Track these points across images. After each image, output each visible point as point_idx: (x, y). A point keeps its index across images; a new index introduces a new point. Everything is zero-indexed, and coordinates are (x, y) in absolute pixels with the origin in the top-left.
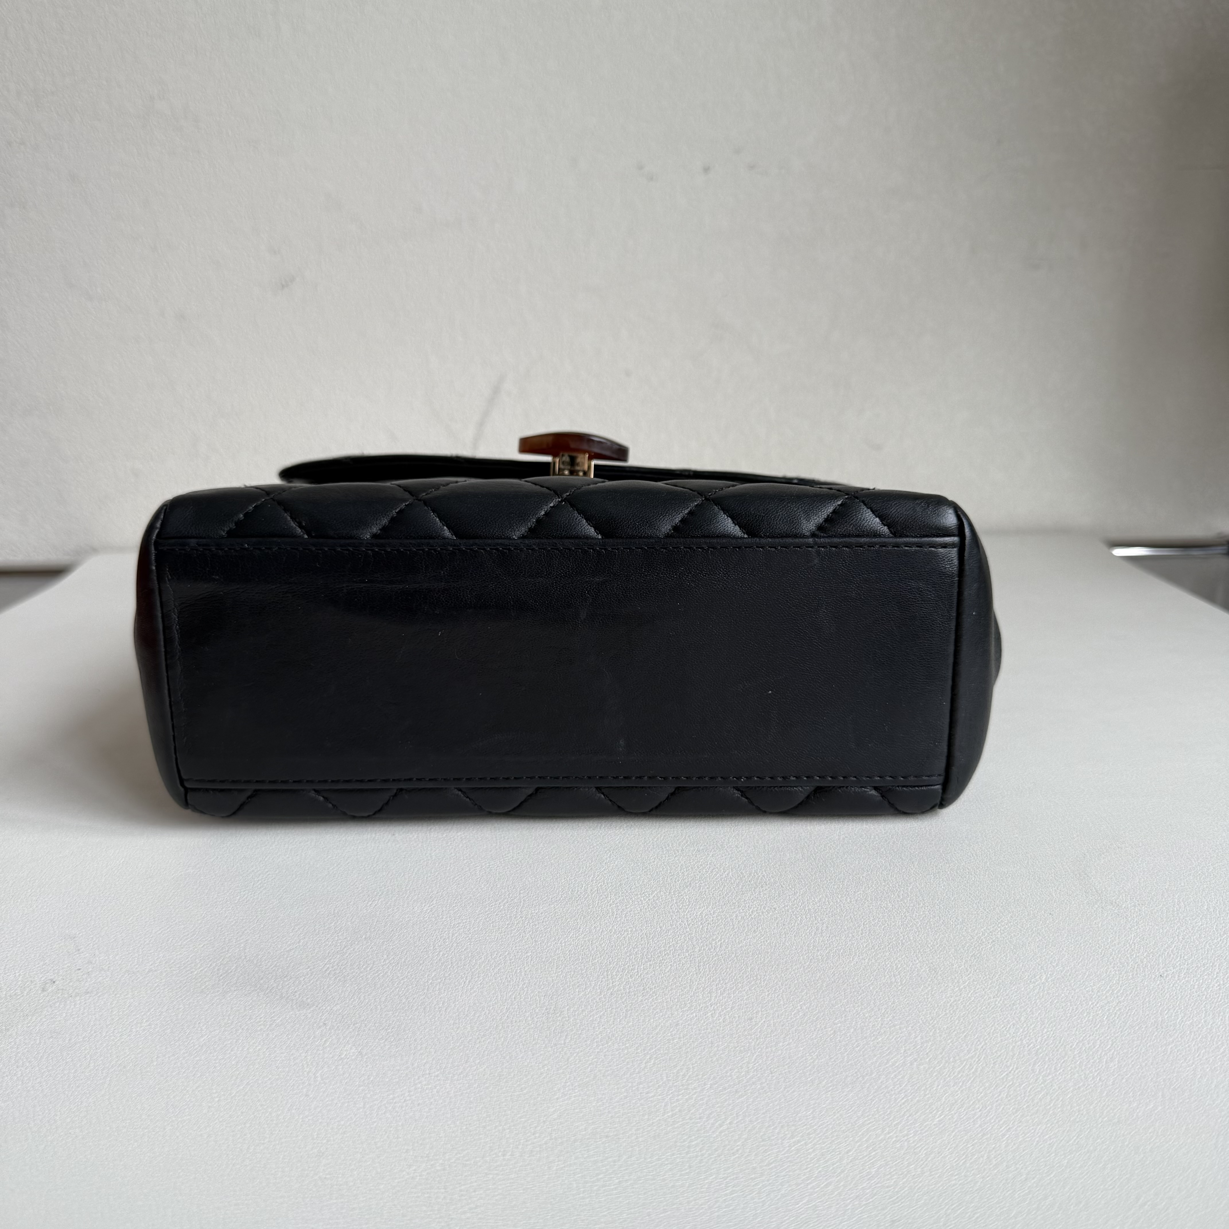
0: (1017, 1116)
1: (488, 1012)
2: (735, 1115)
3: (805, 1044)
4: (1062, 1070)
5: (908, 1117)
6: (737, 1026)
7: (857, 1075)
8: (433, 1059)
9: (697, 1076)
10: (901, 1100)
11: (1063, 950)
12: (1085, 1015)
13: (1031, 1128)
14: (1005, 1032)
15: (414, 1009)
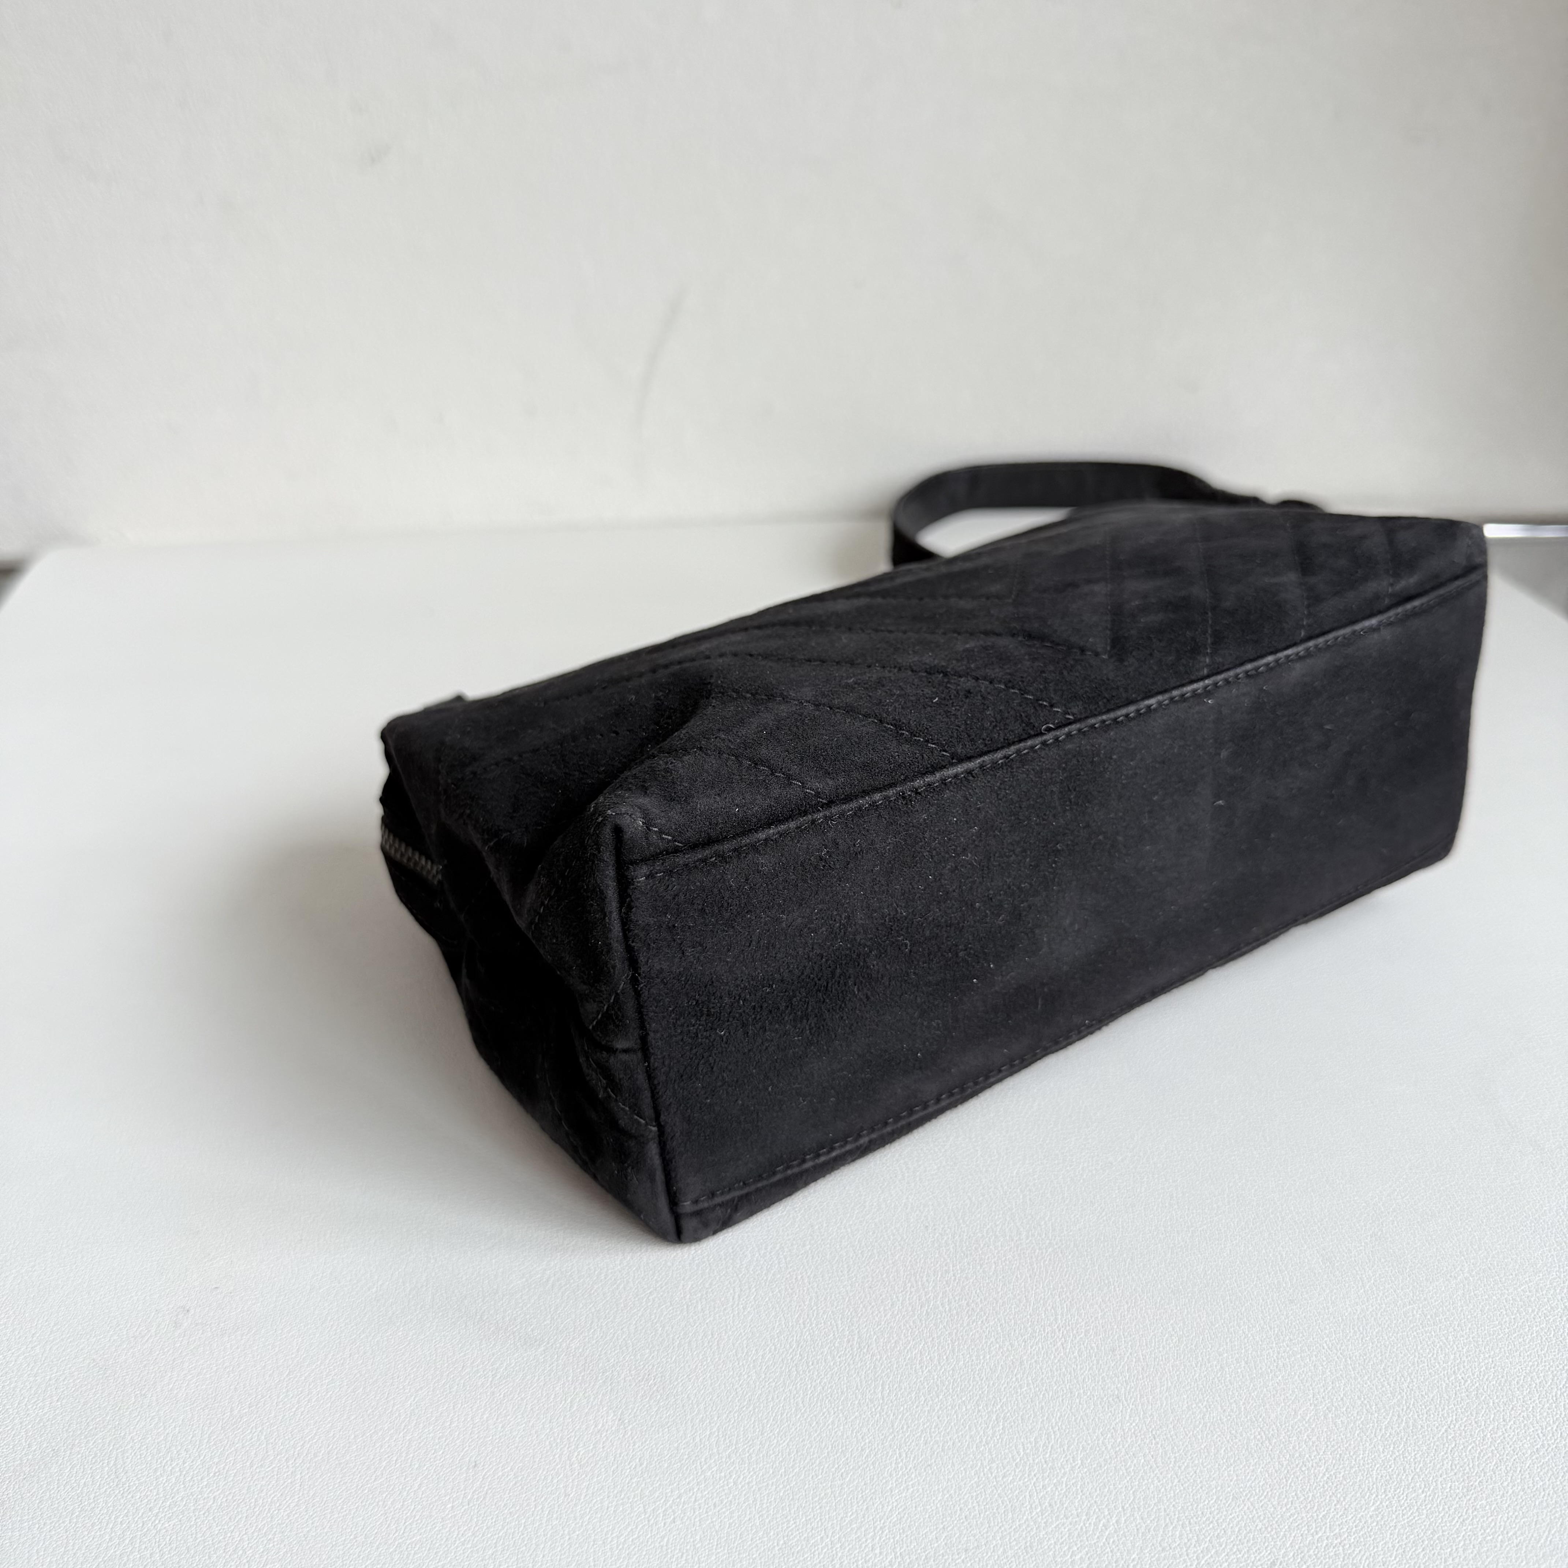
0: (1469, 1500)
1: (773, 1348)
2: (1120, 1509)
3: (1187, 1388)
4: (1512, 1422)
5: (1335, 1505)
6: (1098, 1363)
7: (1262, 1437)
8: (718, 1429)
9: (1061, 1446)
10: (1322, 1477)
11: (1483, 1222)
12: (1526, 1330)
13: (1490, 1519)
14: (1433, 1361)
15: (677, 1343)
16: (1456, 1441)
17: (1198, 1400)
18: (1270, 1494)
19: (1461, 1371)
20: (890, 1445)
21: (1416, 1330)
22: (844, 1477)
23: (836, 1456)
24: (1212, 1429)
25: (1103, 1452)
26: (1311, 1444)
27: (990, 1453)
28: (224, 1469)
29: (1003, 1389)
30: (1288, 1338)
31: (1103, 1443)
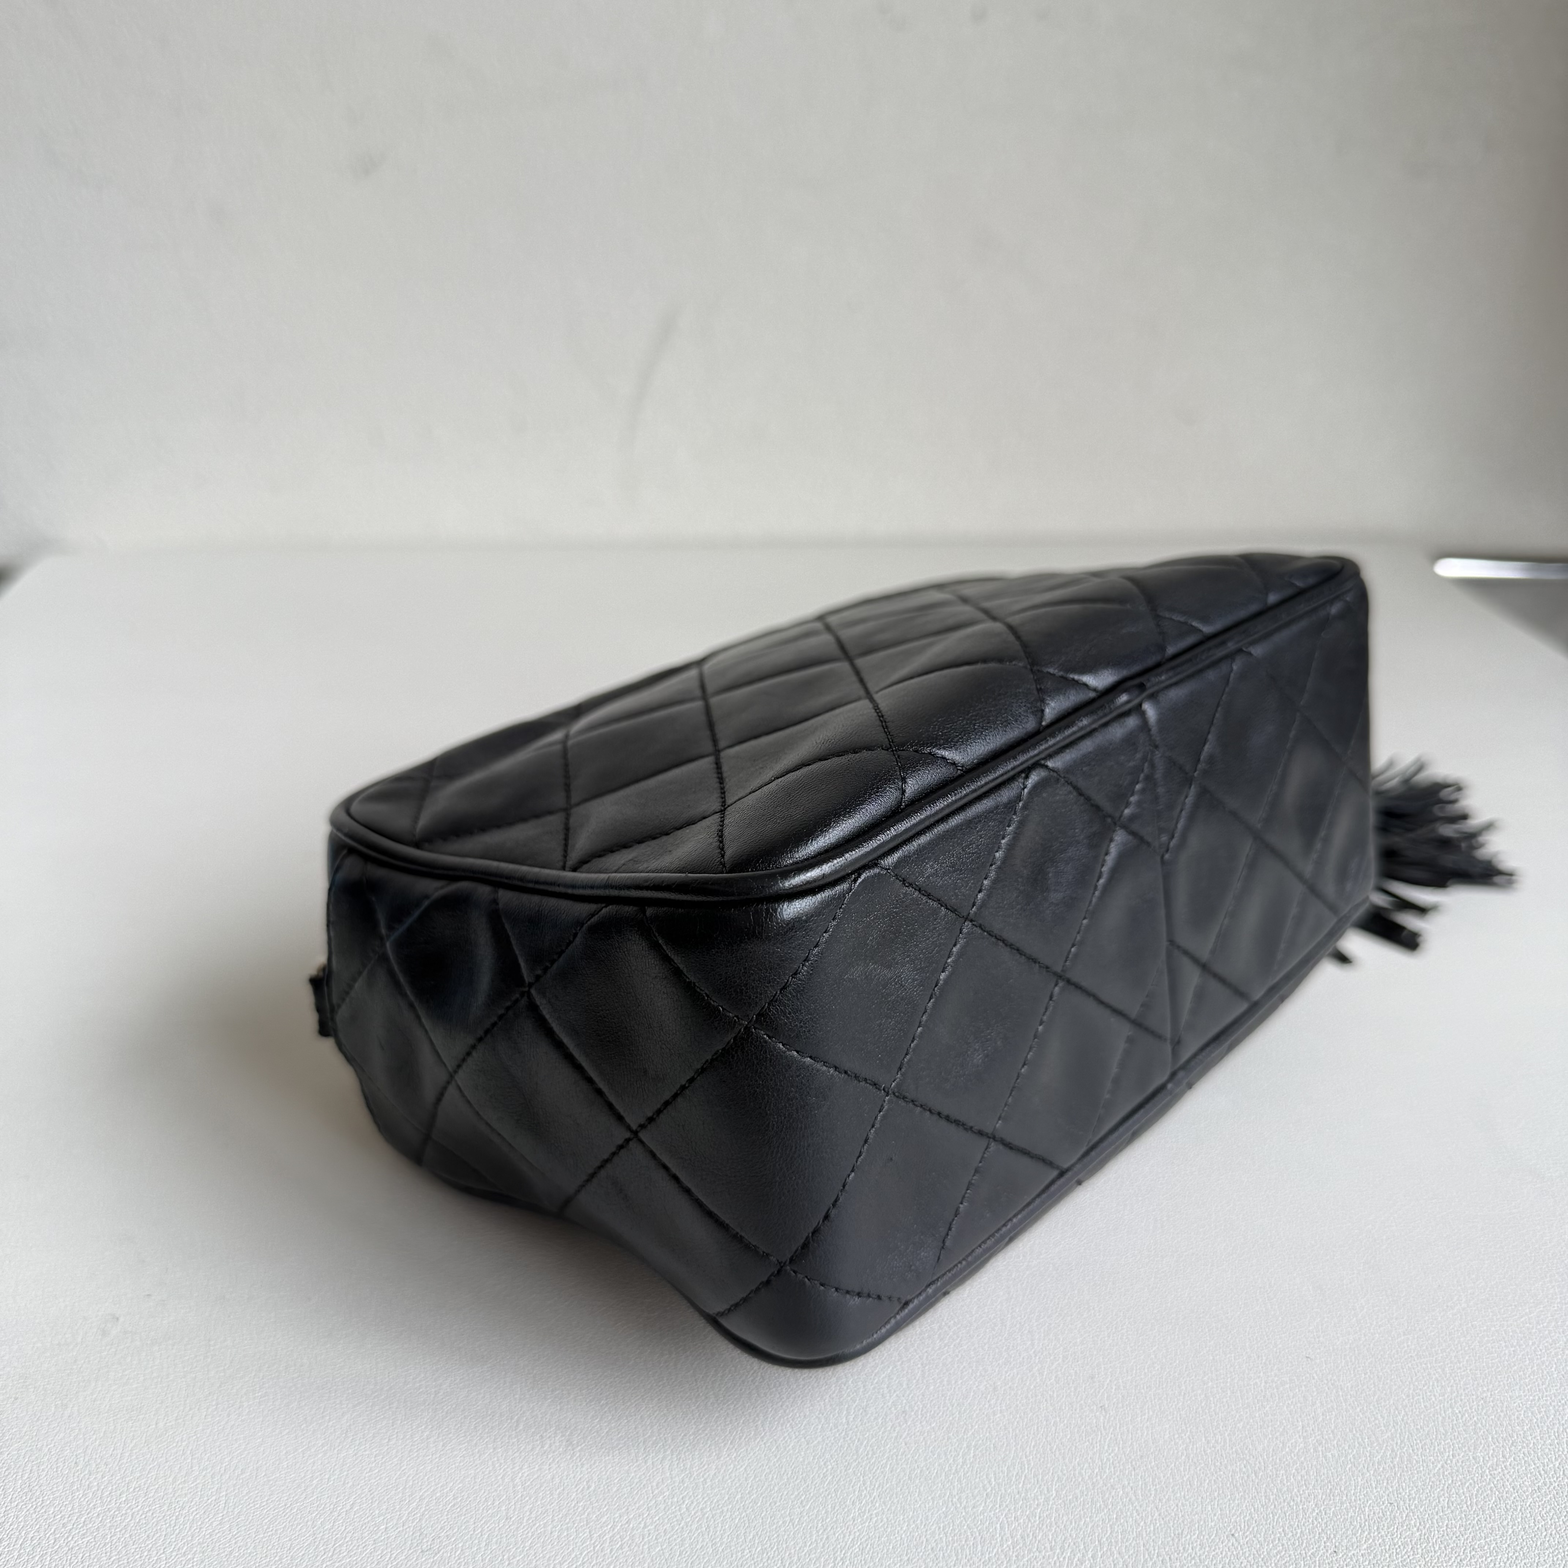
16: (1452, 1477)
17: (1180, 1431)
18: (1256, 1529)
19: (1458, 1404)
20: (854, 1472)
21: (1410, 1362)
22: (804, 1503)
23: (796, 1483)
24: (1195, 1460)
25: (1079, 1483)
26: (1300, 1478)
27: (959, 1481)
28: (145, 1484)
29: (975, 1415)
30: (1276, 1367)
31: (1080, 1473)
